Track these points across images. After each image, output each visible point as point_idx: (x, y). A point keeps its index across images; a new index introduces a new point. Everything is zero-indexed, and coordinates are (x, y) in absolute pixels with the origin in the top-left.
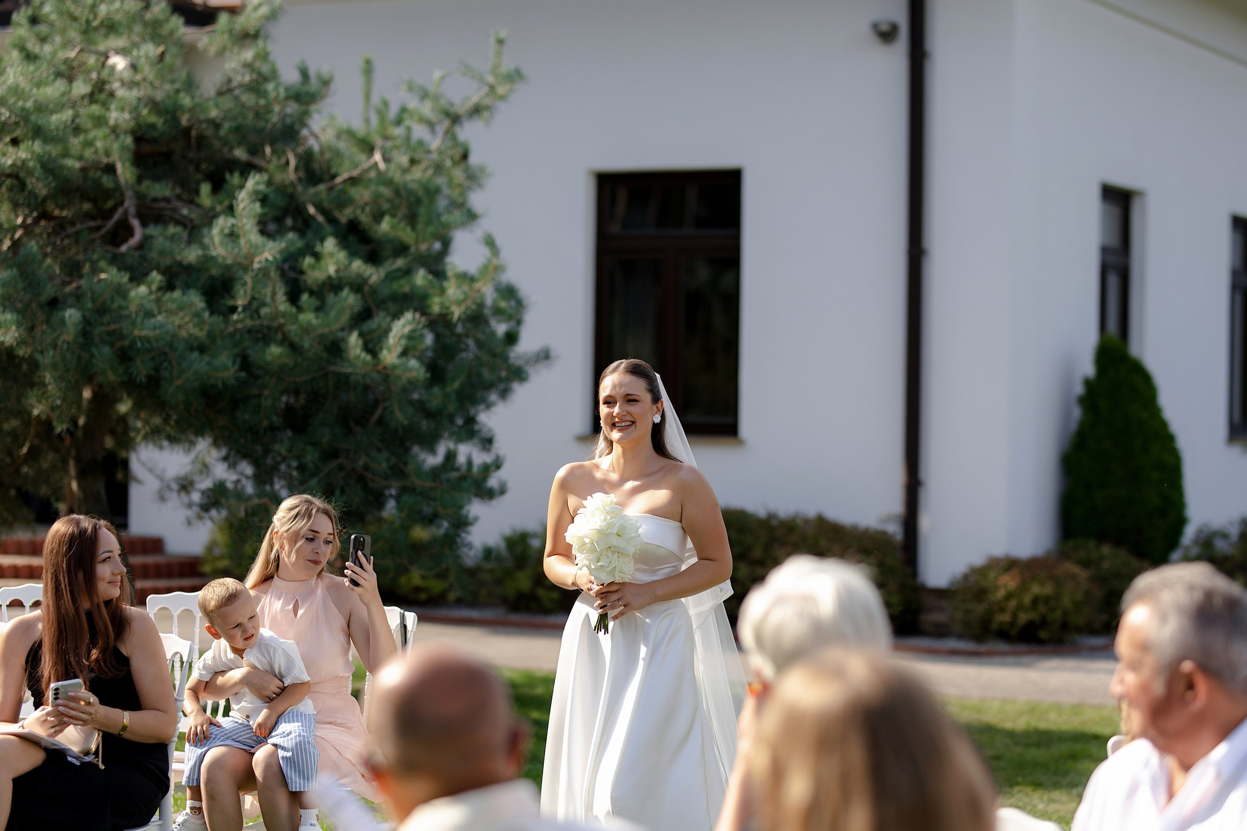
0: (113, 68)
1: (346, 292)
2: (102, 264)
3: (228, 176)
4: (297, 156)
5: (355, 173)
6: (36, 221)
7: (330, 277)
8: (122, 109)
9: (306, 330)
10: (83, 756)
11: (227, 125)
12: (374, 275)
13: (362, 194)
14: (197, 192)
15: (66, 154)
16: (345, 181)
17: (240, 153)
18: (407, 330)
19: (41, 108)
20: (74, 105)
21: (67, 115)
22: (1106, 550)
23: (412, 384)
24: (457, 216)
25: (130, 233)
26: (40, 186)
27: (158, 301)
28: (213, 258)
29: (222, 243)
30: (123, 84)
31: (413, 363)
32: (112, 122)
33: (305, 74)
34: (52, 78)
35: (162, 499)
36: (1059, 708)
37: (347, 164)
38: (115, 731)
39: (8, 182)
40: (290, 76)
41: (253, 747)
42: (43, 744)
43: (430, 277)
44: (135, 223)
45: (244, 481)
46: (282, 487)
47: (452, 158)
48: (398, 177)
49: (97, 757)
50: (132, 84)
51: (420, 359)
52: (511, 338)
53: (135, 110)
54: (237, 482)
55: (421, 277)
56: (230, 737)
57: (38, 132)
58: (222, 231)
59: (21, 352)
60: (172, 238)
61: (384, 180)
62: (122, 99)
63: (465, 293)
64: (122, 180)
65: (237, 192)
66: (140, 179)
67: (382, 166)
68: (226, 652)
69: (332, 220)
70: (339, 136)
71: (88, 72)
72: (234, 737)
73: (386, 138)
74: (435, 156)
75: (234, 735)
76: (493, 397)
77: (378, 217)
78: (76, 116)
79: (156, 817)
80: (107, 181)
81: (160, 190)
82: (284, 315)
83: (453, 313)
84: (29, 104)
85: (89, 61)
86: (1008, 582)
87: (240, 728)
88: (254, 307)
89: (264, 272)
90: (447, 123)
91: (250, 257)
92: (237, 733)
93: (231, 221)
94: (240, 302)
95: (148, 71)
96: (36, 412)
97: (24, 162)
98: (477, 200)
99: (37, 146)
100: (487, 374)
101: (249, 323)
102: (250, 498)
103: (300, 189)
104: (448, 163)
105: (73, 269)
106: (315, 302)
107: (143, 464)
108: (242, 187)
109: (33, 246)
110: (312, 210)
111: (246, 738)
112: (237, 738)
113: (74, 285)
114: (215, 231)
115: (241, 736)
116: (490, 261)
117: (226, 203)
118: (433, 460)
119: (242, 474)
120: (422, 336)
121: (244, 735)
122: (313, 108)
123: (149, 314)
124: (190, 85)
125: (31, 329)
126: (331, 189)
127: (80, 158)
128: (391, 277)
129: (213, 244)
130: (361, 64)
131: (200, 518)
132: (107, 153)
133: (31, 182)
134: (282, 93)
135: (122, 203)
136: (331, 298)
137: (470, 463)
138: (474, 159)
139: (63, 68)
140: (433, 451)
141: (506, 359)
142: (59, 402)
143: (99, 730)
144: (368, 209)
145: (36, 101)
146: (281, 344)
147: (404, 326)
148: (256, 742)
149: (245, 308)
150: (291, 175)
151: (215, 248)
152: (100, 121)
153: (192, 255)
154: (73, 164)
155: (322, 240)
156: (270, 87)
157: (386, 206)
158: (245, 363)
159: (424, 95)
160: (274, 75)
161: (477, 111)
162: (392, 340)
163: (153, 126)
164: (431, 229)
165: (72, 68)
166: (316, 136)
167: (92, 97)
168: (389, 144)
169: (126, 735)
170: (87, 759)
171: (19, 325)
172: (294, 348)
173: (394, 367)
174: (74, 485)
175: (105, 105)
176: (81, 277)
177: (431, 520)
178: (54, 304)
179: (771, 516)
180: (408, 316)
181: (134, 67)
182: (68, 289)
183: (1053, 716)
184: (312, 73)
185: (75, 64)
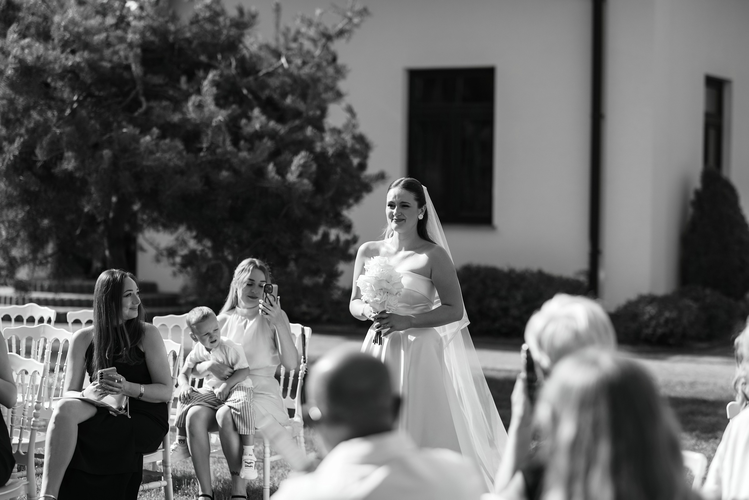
0: (129, 8)
1: (265, 140)
2: (124, 123)
3: (196, 72)
4: (237, 60)
5: (271, 69)
6: (85, 98)
7: (256, 131)
8: (134, 33)
9: (243, 161)
10: (118, 411)
11: (195, 43)
12: (282, 129)
13: (274, 82)
14: (178, 81)
15: (102, 59)
16: (264, 75)
17: (203, 58)
18: (302, 162)
19: (88, 32)
20: (106, 30)
21: (103, 36)
22: (708, 291)
23: (305, 193)
24: (329, 95)
25: (140, 105)
26: (87, 78)
27: (157, 145)
28: (188, 120)
29: (194, 111)
30: (135, 18)
31: (306, 181)
32: (129, 40)
33: (241, 11)
34: (94, 15)
35: (158, 260)
36: (682, 384)
37: (265, 64)
38: (135, 396)
39: (70, 75)
40: (233, 13)
41: (216, 406)
42: (95, 403)
43: (316, 131)
44: (143, 99)
45: (207, 251)
46: (229, 254)
47: (327, 60)
48: (295, 72)
49: (127, 411)
50: (140, 18)
51: (309, 178)
52: (362, 166)
53: (142, 34)
54: (202, 251)
55: (309, 131)
56: (203, 399)
57: (87, 46)
58: (193, 104)
59: (77, 175)
60: (165, 108)
61: (287, 73)
62: (135, 27)
63: (335, 140)
64: (135, 74)
65: (202, 81)
66: (145, 73)
67: (286, 65)
68: (203, 351)
69: (257, 97)
70: (260, 48)
71: (114, 11)
72: (205, 400)
73: (288, 49)
74: (316, 60)
75: (206, 398)
76: (351, 201)
77: (284, 96)
78: (107, 37)
79: (161, 446)
80: (126, 75)
81: (157, 80)
82: (230, 153)
83: (328, 152)
84: (81, 30)
85: (115, 5)
86: (651, 310)
87: (209, 394)
88: (212, 149)
89: (219, 127)
90: (324, 40)
91: (211, 118)
92: (208, 397)
93: (199, 98)
94: (205, 145)
95: (149, 10)
96: (86, 210)
97: (79, 63)
98: (342, 85)
99: (86, 54)
100: (348, 188)
101: (209, 157)
102: (210, 260)
103: (238, 79)
104: (324, 64)
105: (107, 126)
106: (248, 145)
107: (147, 240)
108: (205, 78)
109: (84, 113)
110: (245, 92)
111: (213, 401)
112: (207, 400)
113: (108, 136)
114: (190, 104)
115: (210, 399)
116: (349, 121)
117: (196, 87)
118: (316, 238)
119: (204, 246)
120: (311, 166)
121: (211, 399)
122: (246, 31)
123: (152, 153)
124: (174, 18)
125: (83, 162)
126: (256, 79)
127: (110, 61)
128: (292, 131)
129: (188, 111)
130: (273, 6)
131: (181, 271)
132: (127, 58)
133: (82, 75)
134: (228, 22)
135: (134, 87)
136: (257, 143)
137: (338, 239)
138: (340, 61)
139: (100, 9)
140: (316, 233)
141: (359, 178)
142: (99, 204)
143: (127, 396)
144: (278, 91)
145: (85, 28)
146: (228, 170)
147: (300, 159)
148: (218, 403)
149: (208, 149)
150: (233, 71)
151: (190, 114)
152: (122, 40)
153: (176, 118)
154: (106, 65)
155: (252, 109)
156: (221, 19)
157: (288, 89)
158: (207, 181)
159: (310, 24)
160: (222, 13)
161: (341, 33)
162: (293, 167)
163: (152, 43)
164: (315, 103)
165: (105, 9)
166: (247, 48)
167: (117, 26)
168: (290, 53)
169: (142, 398)
170: (121, 412)
171: (76, 159)
172: (235, 172)
173: (294, 184)
174: (107, 253)
175: (125, 31)
176: (111, 131)
177: (316, 273)
178: (97, 147)
179: (512, 271)
180: (303, 154)
181: (141, 8)
182: (105, 138)
183: (678, 389)
184: (246, 10)
185: (106, 6)
